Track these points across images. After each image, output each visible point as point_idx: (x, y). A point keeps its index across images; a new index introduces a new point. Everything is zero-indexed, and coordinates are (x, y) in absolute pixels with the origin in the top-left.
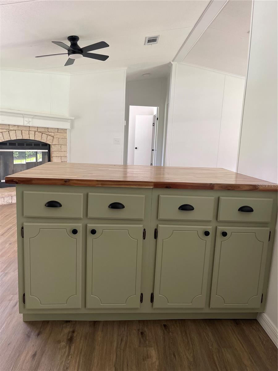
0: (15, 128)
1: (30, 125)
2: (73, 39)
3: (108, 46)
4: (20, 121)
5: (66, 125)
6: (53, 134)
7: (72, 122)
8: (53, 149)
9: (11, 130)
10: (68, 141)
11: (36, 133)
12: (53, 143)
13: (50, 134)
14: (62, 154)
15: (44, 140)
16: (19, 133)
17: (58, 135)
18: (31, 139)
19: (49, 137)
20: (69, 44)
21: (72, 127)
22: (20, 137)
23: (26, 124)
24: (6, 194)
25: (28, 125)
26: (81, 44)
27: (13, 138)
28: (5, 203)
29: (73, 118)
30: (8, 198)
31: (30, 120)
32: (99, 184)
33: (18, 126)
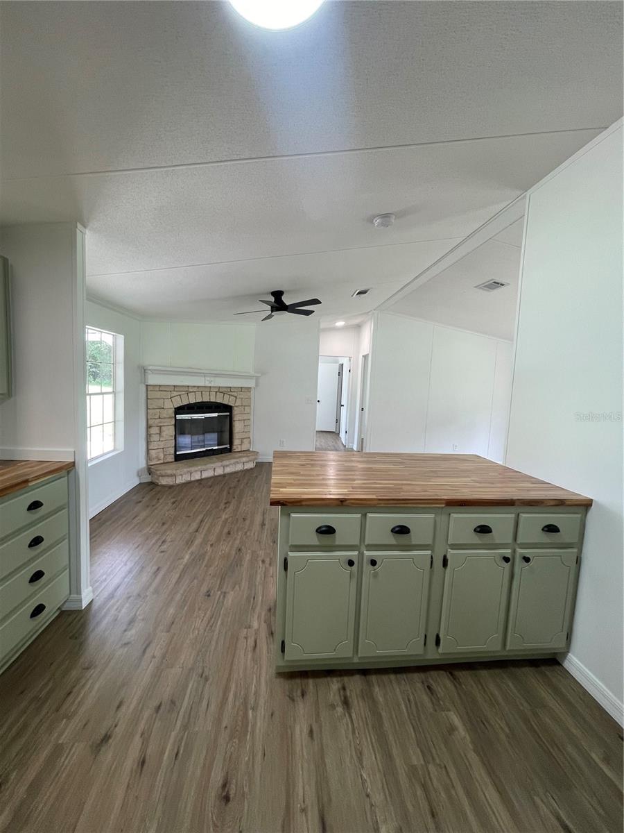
0: (195, 389)
1: (212, 385)
2: (278, 295)
3: (321, 303)
4: (200, 382)
5: (250, 383)
6: (235, 394)
7: (257, 379)
8: (236, 411)
9: (191, 392)
10: (252, 401)
11: (218, 393)
12: (236, 405)
13: (233, 394)
14: (245, 417)
15: (225, 402)
16: (198, 394)
17: (242, 395)
18: (204, 401)
19: (232, 398)
20: (272, 299)
21: (257, 385)
22: (199, 400)
23: (208, 384)
24: (185, 470)
25: (210, 385)
26: (287, 300)
27: (192, 401)
28: (183, 481)
29: (259, 375)
30: (186, 476)
31: (212, 379)
32: (380, 504)
33: (198, 387)
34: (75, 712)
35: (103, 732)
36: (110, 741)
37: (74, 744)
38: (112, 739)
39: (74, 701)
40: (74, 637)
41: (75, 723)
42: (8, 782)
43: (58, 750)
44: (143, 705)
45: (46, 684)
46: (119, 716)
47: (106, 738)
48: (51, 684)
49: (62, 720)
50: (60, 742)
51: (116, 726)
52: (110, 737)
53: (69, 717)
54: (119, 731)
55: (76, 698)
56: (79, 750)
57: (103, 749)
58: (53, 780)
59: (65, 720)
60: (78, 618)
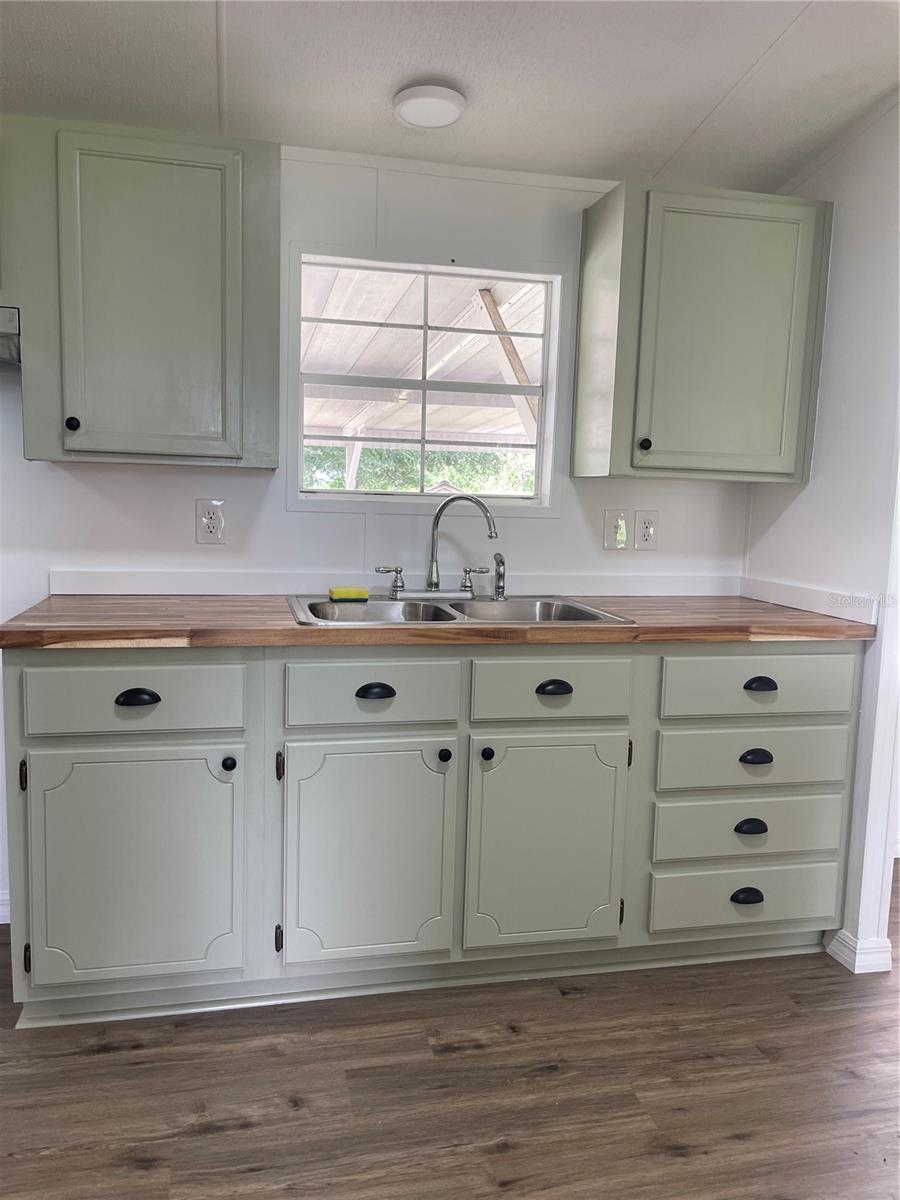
34: (689, 1084)
35: (683, 1141)
36: (680, 1160)
37: (645, 1113)
38: (686, 1160)
39: (702, 1071)
40: (798, 999)
41: (677, 1095)
42: (563, 1073)
43: (627, 1100)
44: (769, 1173)
45: (701, 1021)
46: (724, 1146)
47: (680, 1151)
48: (703, 1026)
49: (668, 1076)
50: (638, 1095)
51: (706, 1153)
52: (684, 1155)
53: (677, 1082)
54: (699, 1164)
55: (709, 1070)
56: (642, 1125)
57: (662, 1157)
58: (589, 1122)
59: (668, 1079)
60: (837, 979)
